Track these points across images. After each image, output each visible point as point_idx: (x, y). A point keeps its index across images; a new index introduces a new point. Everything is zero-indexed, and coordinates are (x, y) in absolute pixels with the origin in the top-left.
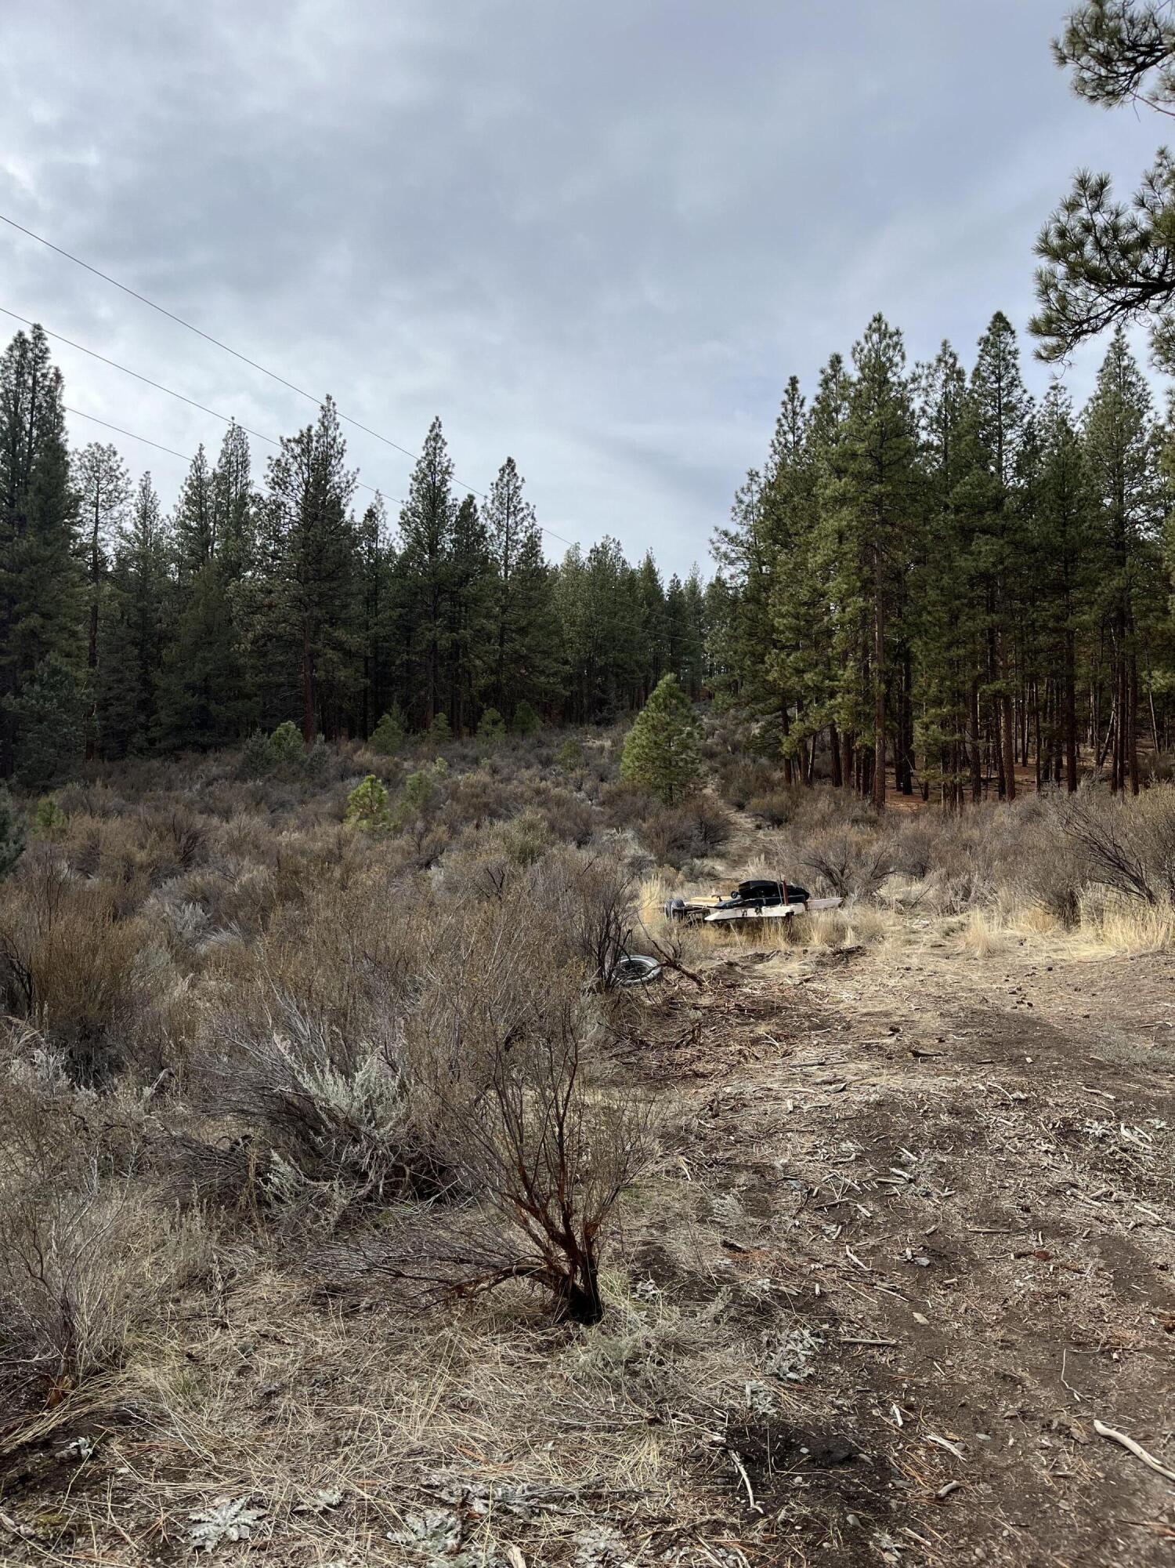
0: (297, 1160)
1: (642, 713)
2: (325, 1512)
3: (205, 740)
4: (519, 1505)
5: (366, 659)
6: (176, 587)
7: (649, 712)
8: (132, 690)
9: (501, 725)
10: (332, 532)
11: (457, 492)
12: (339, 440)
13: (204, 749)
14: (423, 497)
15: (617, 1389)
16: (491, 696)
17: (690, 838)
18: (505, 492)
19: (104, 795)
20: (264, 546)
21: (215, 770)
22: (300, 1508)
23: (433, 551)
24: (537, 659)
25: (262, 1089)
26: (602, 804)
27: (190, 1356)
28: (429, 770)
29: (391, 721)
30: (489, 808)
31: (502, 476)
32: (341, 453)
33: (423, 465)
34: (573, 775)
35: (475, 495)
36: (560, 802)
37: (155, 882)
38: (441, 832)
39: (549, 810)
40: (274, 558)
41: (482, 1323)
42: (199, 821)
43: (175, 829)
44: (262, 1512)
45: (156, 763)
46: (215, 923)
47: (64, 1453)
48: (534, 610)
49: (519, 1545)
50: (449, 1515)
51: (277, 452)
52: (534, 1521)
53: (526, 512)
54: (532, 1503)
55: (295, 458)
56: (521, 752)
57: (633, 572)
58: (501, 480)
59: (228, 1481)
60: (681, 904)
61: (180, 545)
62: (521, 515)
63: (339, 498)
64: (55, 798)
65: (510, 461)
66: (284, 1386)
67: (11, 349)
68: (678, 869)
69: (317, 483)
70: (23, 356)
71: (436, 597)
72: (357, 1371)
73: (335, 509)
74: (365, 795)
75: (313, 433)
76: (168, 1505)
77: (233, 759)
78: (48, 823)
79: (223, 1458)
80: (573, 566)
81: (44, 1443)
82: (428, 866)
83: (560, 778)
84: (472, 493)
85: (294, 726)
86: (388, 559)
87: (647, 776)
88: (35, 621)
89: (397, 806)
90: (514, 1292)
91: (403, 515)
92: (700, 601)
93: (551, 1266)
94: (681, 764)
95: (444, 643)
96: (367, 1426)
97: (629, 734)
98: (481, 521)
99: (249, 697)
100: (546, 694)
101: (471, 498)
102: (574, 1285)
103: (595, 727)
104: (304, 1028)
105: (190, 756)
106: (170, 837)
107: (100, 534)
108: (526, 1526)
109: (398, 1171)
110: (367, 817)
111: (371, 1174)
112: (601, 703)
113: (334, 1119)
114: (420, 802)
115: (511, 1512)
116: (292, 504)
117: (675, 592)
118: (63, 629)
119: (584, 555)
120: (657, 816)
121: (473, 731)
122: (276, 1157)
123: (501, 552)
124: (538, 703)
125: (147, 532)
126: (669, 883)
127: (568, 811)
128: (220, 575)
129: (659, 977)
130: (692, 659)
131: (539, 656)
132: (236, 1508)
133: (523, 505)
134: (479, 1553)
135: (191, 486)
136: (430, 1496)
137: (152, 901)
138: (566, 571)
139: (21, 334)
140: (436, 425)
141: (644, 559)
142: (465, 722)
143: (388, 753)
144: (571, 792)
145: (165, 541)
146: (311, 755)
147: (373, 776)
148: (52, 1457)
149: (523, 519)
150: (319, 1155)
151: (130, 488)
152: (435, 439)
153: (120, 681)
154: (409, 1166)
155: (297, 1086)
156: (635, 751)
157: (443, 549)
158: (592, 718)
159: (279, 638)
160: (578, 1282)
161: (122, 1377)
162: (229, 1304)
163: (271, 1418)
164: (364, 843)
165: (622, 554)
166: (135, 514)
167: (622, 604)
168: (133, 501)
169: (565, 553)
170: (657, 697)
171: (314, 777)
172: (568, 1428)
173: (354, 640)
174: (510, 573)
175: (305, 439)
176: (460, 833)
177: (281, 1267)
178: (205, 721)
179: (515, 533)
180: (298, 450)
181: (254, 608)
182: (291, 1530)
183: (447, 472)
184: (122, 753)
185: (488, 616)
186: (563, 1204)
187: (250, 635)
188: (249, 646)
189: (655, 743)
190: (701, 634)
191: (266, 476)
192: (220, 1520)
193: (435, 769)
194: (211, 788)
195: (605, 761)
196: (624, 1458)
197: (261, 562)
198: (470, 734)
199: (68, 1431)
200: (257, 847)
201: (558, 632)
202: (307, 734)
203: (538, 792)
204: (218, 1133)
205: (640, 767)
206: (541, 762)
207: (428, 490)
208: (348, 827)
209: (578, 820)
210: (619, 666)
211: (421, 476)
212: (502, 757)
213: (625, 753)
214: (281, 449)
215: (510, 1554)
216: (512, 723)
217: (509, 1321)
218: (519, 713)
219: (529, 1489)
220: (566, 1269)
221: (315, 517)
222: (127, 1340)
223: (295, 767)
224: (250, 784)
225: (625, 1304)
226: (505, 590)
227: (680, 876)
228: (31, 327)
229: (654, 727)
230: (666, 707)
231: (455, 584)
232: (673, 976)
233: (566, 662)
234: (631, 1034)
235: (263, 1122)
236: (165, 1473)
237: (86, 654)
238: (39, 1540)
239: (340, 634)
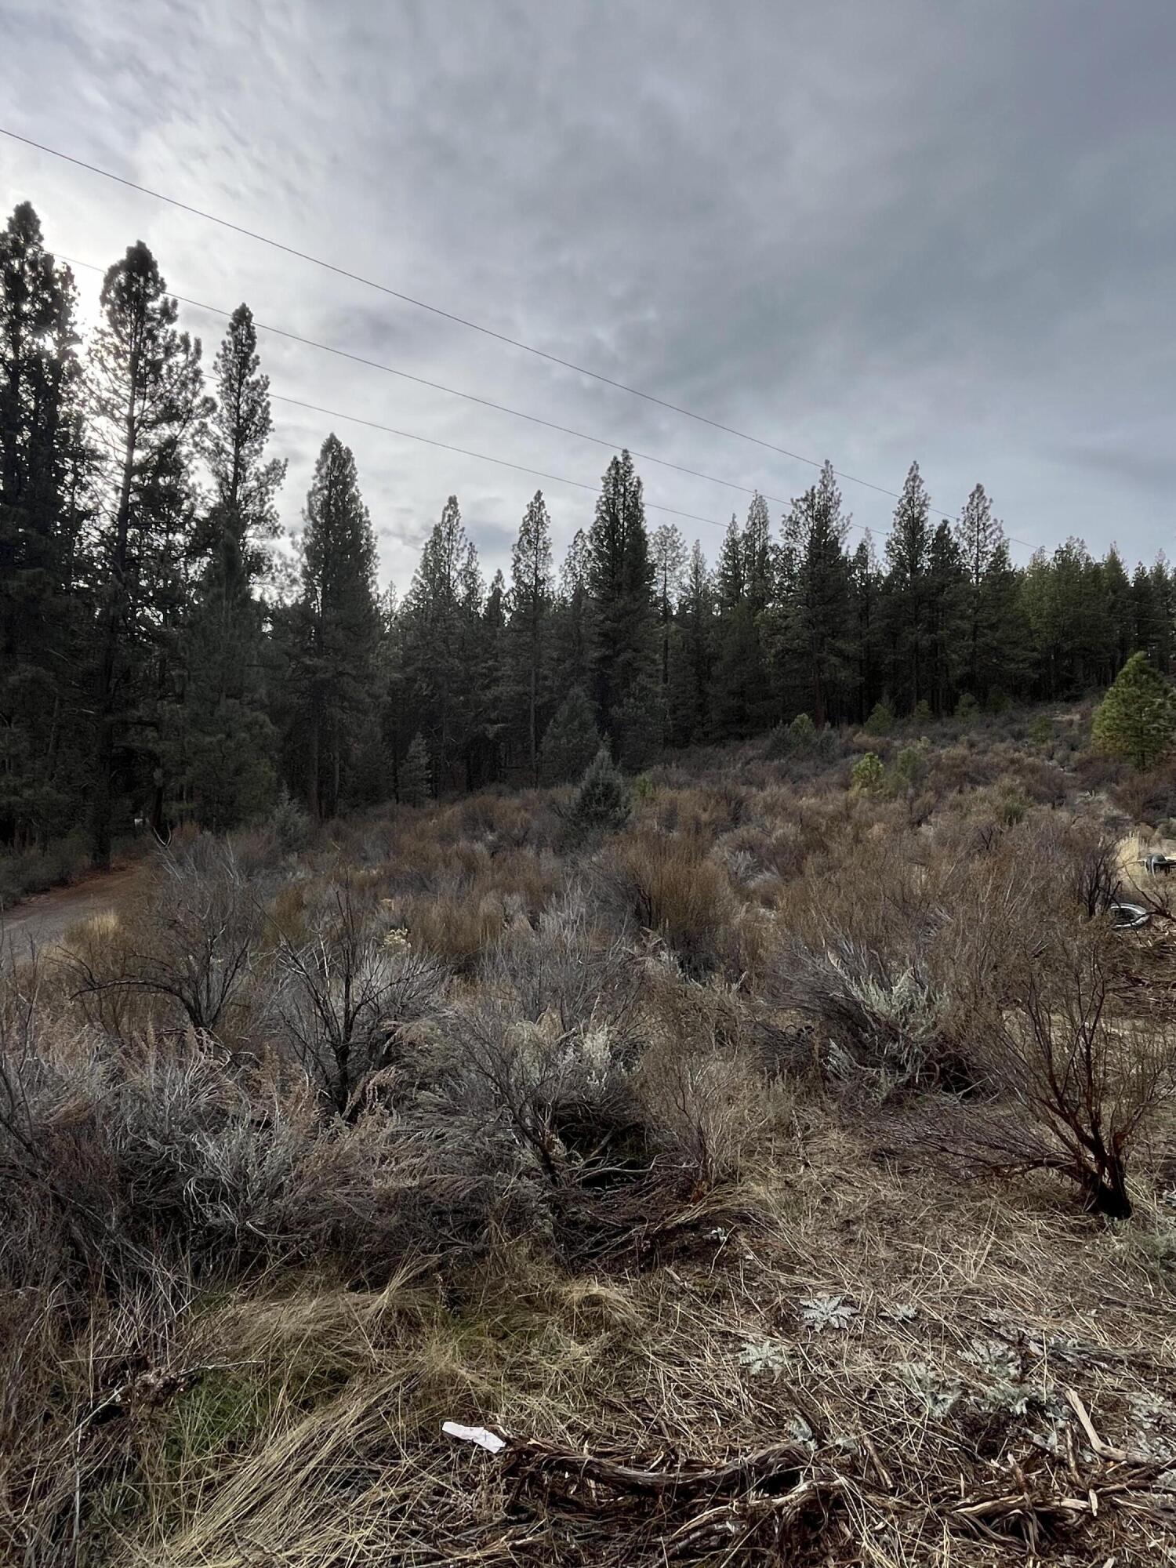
0: (849, 1048)
1: (1111, 689)
2: (903, 1322)
3: (743, 731)
4: (1072, 1356)
5: (861, 661)
6: (719, 620)
7: (1120, 687)
8: (692, 698)
9: (976, 707)
10: (831, 566)
11: (932, 520)
12: (836, 493)
13: (742, 737)
14: (905, 527)
15: (1154, 1278)
16: (968, 682)
17: (1166, 799)
18: (975, 513)
19: (678, 774)
20: (781, 583)
21: (751, 753)
22: (883, 1314)
23: (914, 570)
24: (1007, 650)
25: (820, 994)
26: (1075, 770)
27: (787, 1182)
28: (915, 747)
29: (882, 709)
30: (968, 777)
31: (972, 500)
32: (838, 503)
33: (904, 502)
34: (1044, 746)
35: (949, 519)
36: (1034, 770)
37: (715, 835)
38: (929, 797)
39: (1024, 777)
40: (788, 592)
41: (1017, 1199)
42: (743, 790)
43: (727, 797)
44: (854, 1311)
45: (710, 750)
46: (759, 866)
47: (708, 1236)
48: (1003, 609)
49: (1076, 1389)
50: (1009, 1349)
51: (789, 510)
52: (1087, 1372)
53: (994, 527)
54: (1083, 1357)
55: (802, 513)
56: (995, 728)
57: (1097, 566)
58: (971, 503)
59: (825, 1281)
60: (1161, 859)
61: (721, 589)
62: (990, 530)
63: (837, 539)
64: (646, 776)
65: (979, 487)
66: (859, 1218)
67: (609, 470)
68: (1155, 827)
69: (820, 528)
70: (617, 473)
71: (917, 607)
72: (915, 1218)
73: (834, 546)
74: (865, 769)
75: (816, 491)
76: (784, 1289)
77: (764, 744)
78: (643, 793)
79: (820, 1263)
80: (1039, 570)
81: (693, 1226)
82: (919, 823)
83: (1033, 750)
84: (947, 518)
85: (806, 717)
86: (877, 581)
87: (1118, 744)
88: (628, 655)
89: (890, 777)
90: (1043, 1180)
91: (889, 544)
92: (1167, 583)
93: (1080, 1164)
94: (1153, 732)
95: (925, 642)
96: (929, 1261)
97: (1099, 709)
98: (955, 540)
99: (773, 697)
100: (1016, 678)
101: (945, 522)
102: (1102, 1183)
103: (1064, 704)
104: (850, 948)
105: (733, 743)
106: (724, 802)
107: (668, 589)
108: (1079, 1375)
109: (928, 1067)
110: (867, 786)
111: (909, 1067)
112: (1068, 682)
113: (877, 1020)
114: (909, 772)
115: (1065, 1360)
116: (802, 548)
117: (1141, 579)
118: (646, 658)
119: (1049, 557)
120: (1132, 779)
121: (951, 712)
122: (833, 1045)
123: (972, 563)
124: (1008, 686)
125: (698, 584)
126: (1146, 840)
127: (1042, 777)
128: (750, 608)
129: (1148, 924)
130: (1160, 637)
131: (1009, 646)
132: (835, 1303)
133: (991, 522)
134: (1040, 1387)
135: (727, 546)
136: (991, 1330)
137: (716, 849)
138: (1031, 572)
139: (615, 458)
140: (915, 467)
141: (1107, 553)
142: (944, 705)
143: (880, 735)
144: (1043, 760)
145: (711, 588)
146: (821, 738)
147: (871, 753)
148: (700, 1237)
149: (991, 533)
150: (865, 1048)
151: (687, 553)
152: (914, 478)
153: (683, 692)
154: (939, 1064)
155: (847, 993)
156: (1106, 722)
157: (922, 567)
158: (1060, 696)
159: (794, 651)
160: (1106, 1180)
161: (739, 1189)
162: (808, 1149)
163: (851, 1240)
164: (867, 805)
165: (1086, 551)
166: (690, 572)
167: (1087, 594)
168: (688, 562)
169: (1030, 556)
170: (1127, 674)
171: (824, 755)
172: (1108, 1302)
173: (850, 647)
174: (980, 579)
175: (809, 499)
176: (945, 797)
177: (844, 1128)
178: (742, 718)
179: (985, 546)
180: (804, 507)
181: (776, 630)
182: (878, 1329)
183: (924, 504)
184: (685, 744)
185: (962, 618)
186: (1091, 1114)
187: (773, 651)
188: (772, 659)
189: (1126, 715)
190: (1169, 613)
191: (782, 530)
192: (823, 1310)
193: (920, 745)
194: (749, 767)
195: (1075, 731)
196: (1168, 1339)
197: (779, 595)
198: (948, 715)
199: (710, 1221)
200: (785, 809)
201: (1026, 624)
202: (817, 723)
203: (1012, 762)
204: (788, 1021)
205: (1112, 738)
206: (1014, 736)
207: (908, 521)
208: (853, 793)
209: (1052, 784)
210: (1085, 649)
211: (902, 511)
212: (979, 734)
213: (1095, 725)
214: (792, 507)
215: (1068, 1395)
216: (986, 704)
217: (1042, 1203)
218: (992, 696)
219: (1080, 1345)
220: (1094, 1167)
221: (819, 556)
222: (741, 1162)
223: (808, 749)
224: (776, 762)
225: (1152, 1206)
226: (976, 595)
227: (1157, 834)
228: (621, 452)
229: (1124, 700)
230: (1136, 682)
231: (933, 594)
232: (1161, 923)
233: (1034, 650)
234: (1126, 972)
235: (822, 1018)
236: (777, 1265)
237: (661, 675)
238: (697, 1295)
239: (840, 644)
